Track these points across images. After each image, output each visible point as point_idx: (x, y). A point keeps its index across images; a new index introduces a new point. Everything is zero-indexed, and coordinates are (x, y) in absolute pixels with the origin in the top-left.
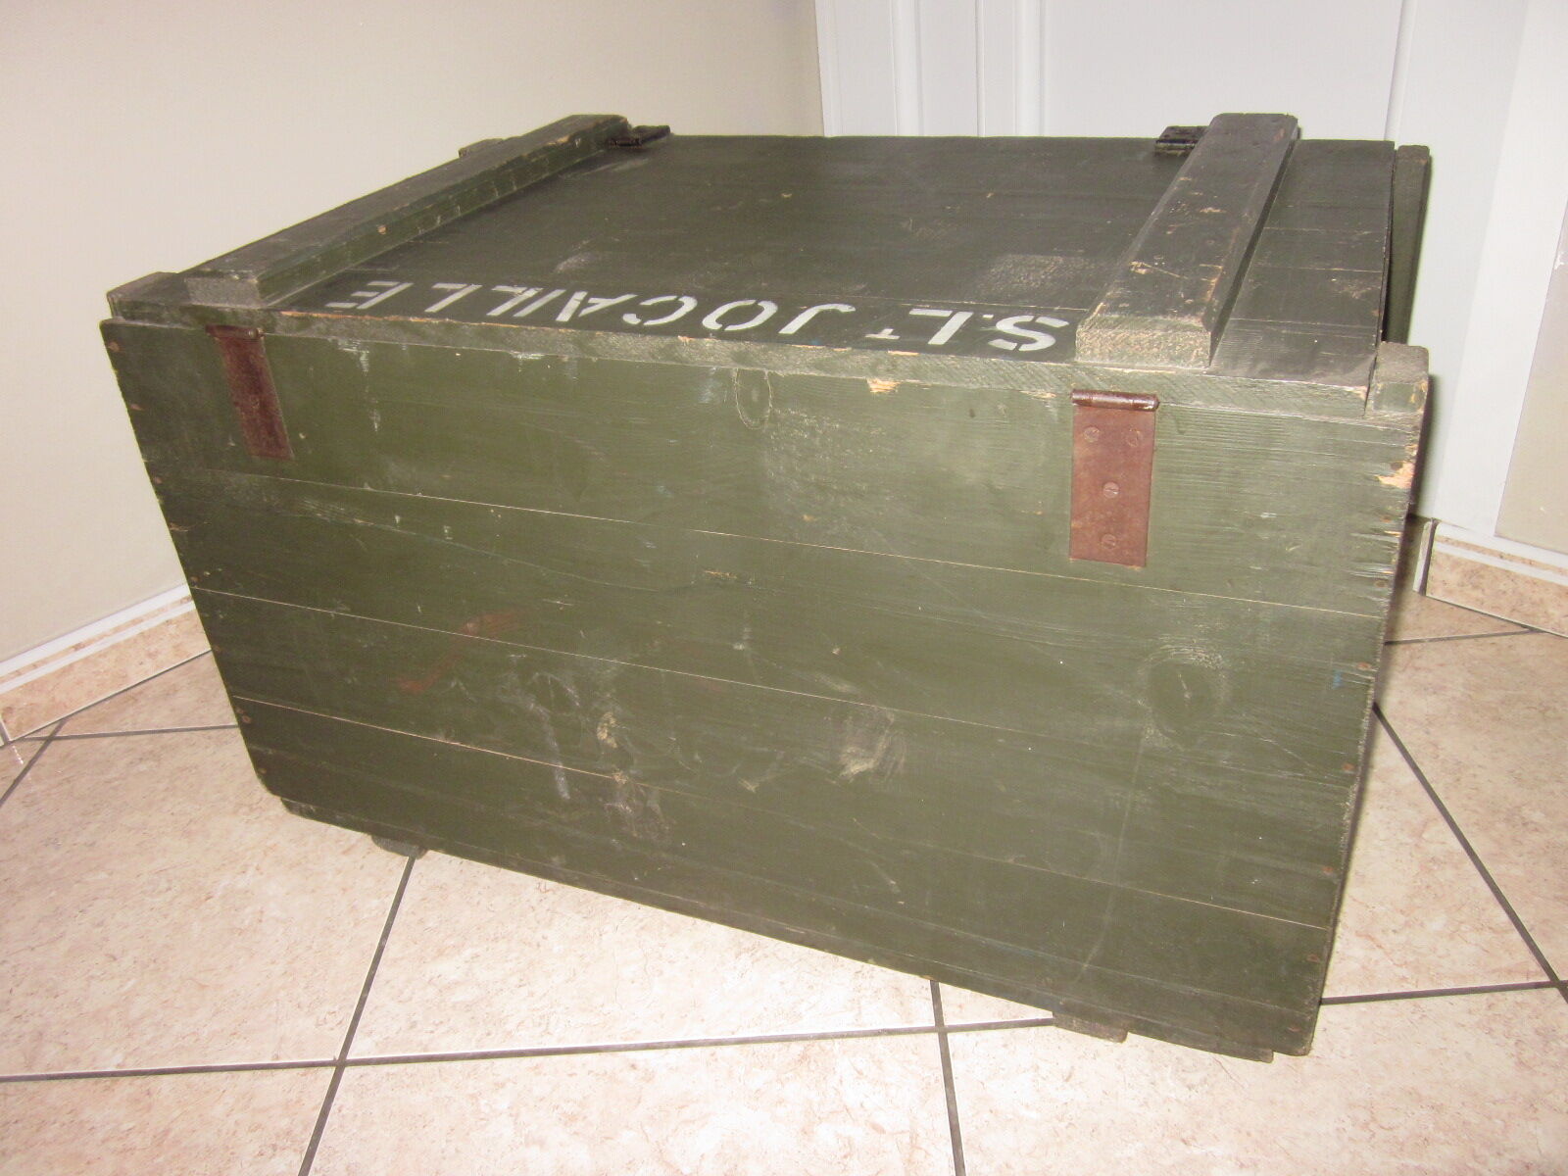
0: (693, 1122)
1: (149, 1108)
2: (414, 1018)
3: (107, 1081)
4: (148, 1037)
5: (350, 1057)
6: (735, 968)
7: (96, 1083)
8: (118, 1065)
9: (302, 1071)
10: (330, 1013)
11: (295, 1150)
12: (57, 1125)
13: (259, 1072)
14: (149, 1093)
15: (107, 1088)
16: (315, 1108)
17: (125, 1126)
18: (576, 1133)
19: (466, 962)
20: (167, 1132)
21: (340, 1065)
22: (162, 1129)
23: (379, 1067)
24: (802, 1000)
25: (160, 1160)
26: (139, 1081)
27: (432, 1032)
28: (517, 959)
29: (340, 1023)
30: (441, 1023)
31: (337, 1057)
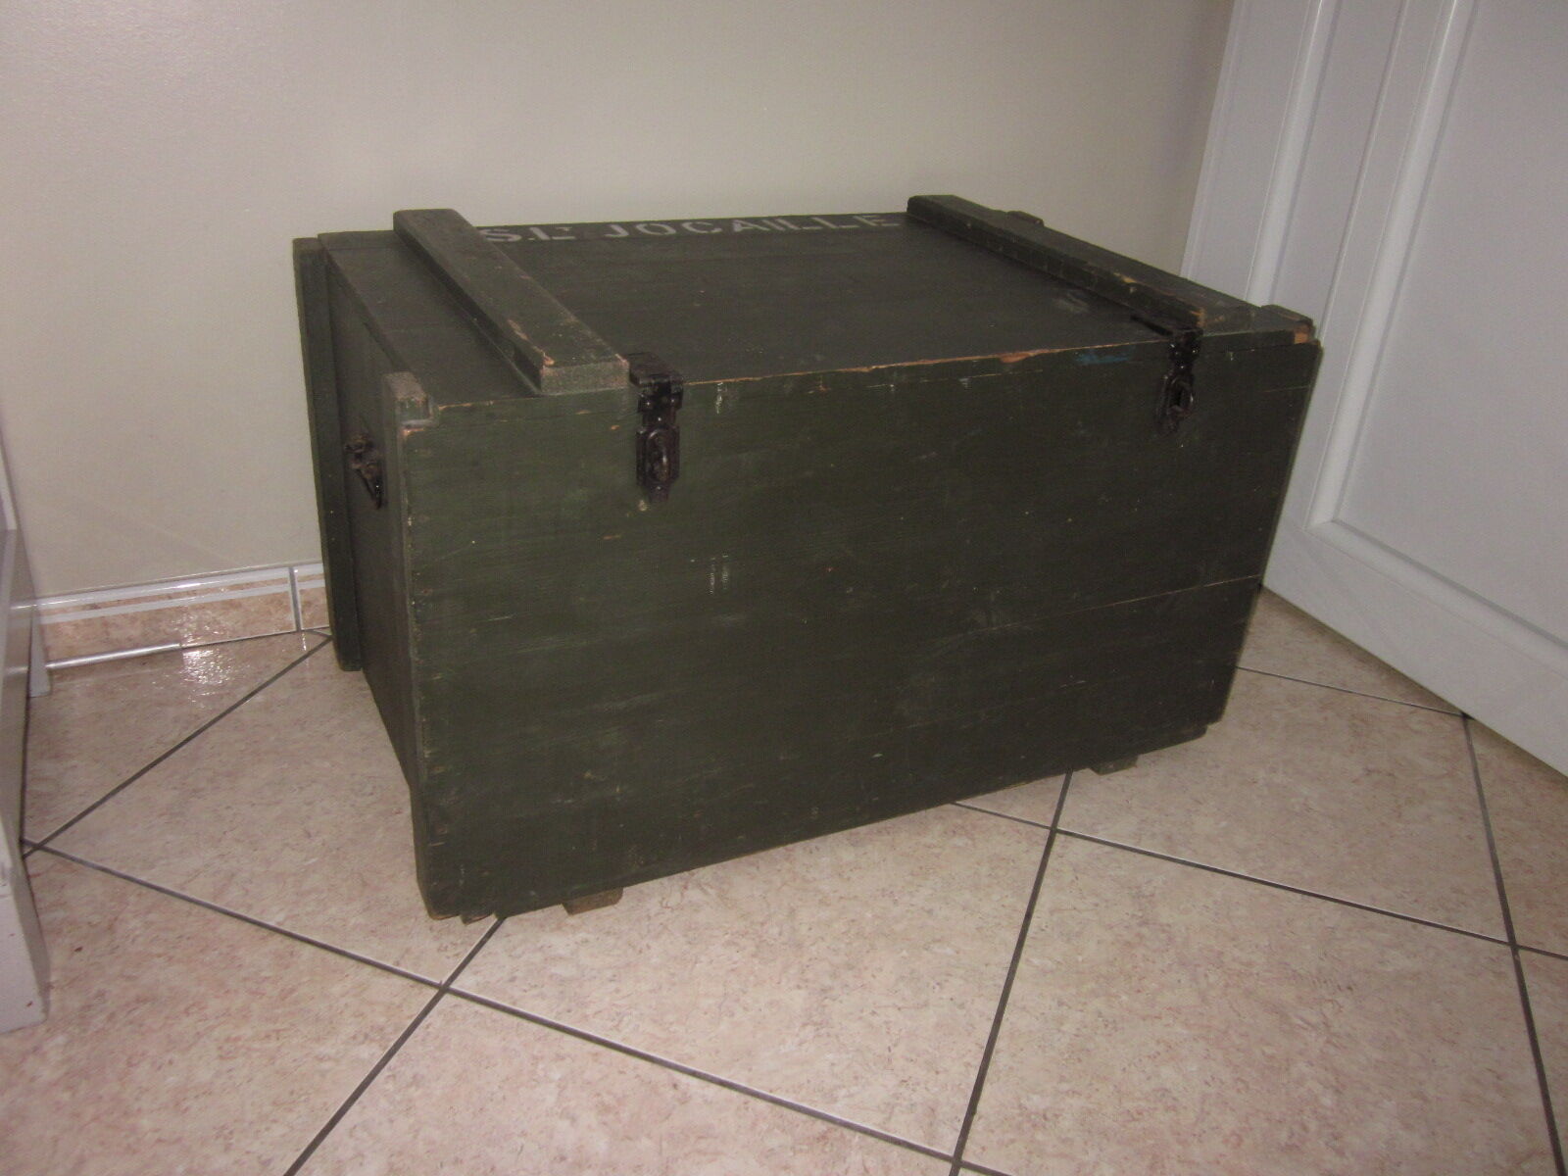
0: (705, 1154)
1: (287, 967)
2: (517, 974)
3: (265, 932)
4: (309, 909)
5: (454, 986)
6: (797, 1035)
7: (257, 931)
8: (278, 923)
9: (411, 982)
10: (452, 944)
11: (380, 1046)
12: (216, 952)
13: (379, 971)
14: (292, 954)
15: (263, 938)
16: (409, 1017)
17: (264, 974)
18: (605, 1124)
19: (576, 943)
20: (293, 990)
21: (444, 989)
22: (290, 986)
23: (472, 1004)
24: (844, 1087)
25: (279, 1011)
26: (289, 941)
27: (525, 991)
28: (619, 956)
29: (457, 955)
30: (536, 986)
31: (443, 982)
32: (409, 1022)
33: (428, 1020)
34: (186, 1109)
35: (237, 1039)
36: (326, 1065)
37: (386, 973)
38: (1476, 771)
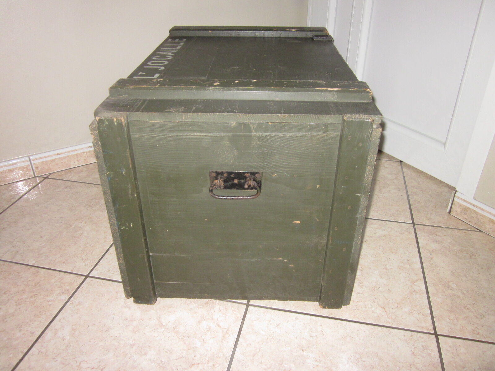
0: (171, 312)
1: (37, 276)
2: (110, 269)
3: (29, 267)
4: (43, 259)
5: (90, 275)
7: (26, 267)
8: (33, 264)
9: (76, 276)
10: (89, 263)
11: (68, 295)
12: (14, 275)
13: (66, 273)
14: (38, 272)
15: (28, 269)
16: (76, 286)
17: (29, 279)
18: (139, 308)
20: (39, 283)
21: (87, 276)
23: (96, 279)
25: (34, 289)
26: (37, 269)
29: (91, 266)
30: (116, 272)
31: (87, 274)
32: (77, 287)
33: (83, 285)
34: (6, 321)
35: (22, 299)
36: (50, 303)
37: (68, 274)
38: (404, 177)
